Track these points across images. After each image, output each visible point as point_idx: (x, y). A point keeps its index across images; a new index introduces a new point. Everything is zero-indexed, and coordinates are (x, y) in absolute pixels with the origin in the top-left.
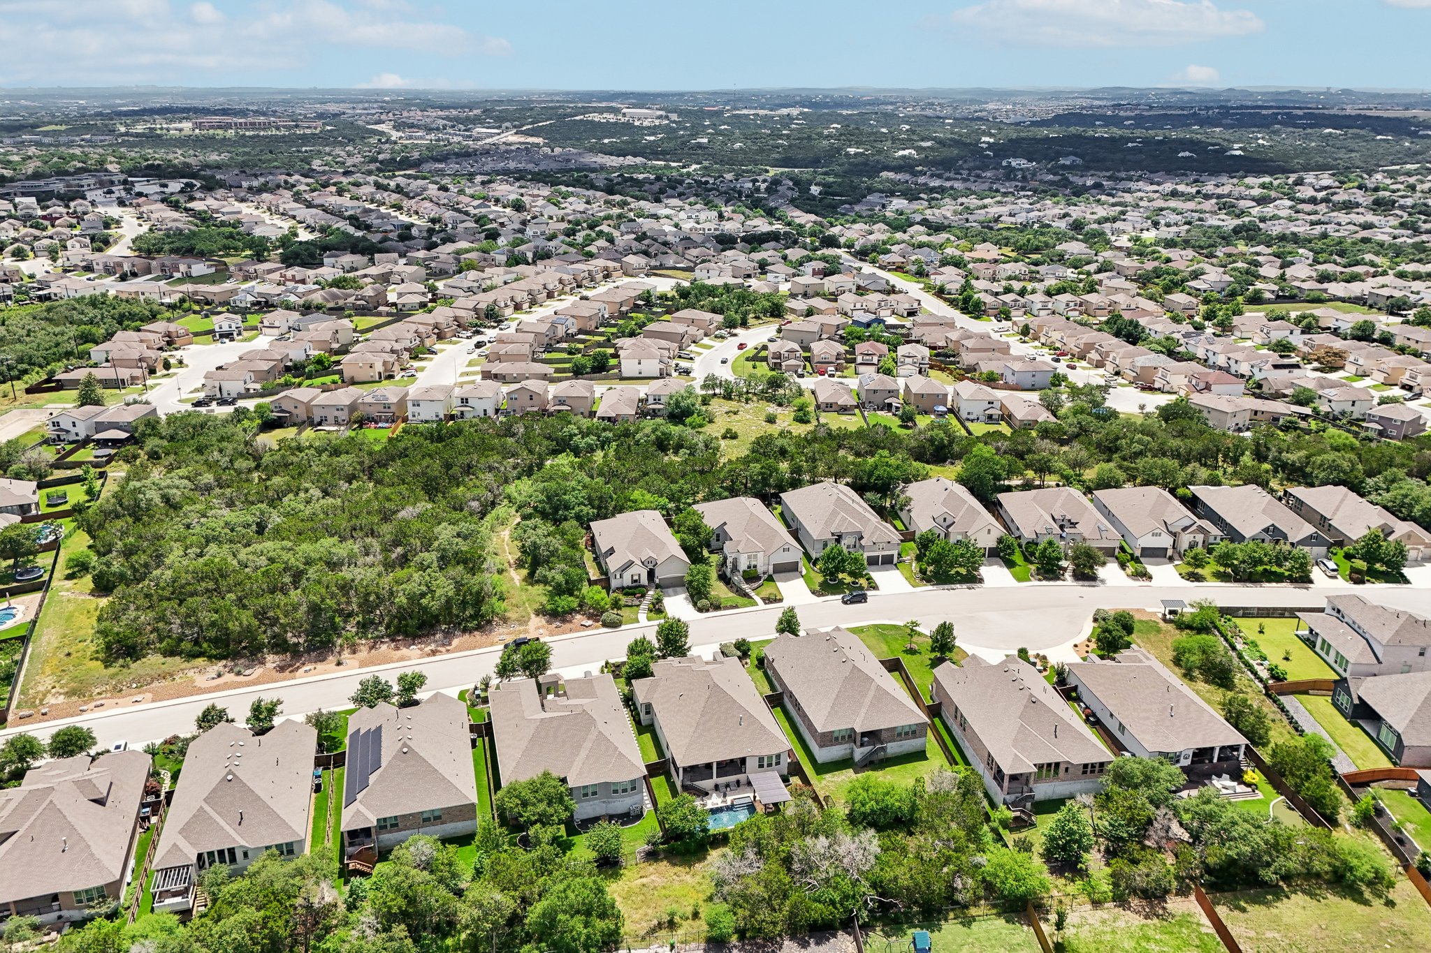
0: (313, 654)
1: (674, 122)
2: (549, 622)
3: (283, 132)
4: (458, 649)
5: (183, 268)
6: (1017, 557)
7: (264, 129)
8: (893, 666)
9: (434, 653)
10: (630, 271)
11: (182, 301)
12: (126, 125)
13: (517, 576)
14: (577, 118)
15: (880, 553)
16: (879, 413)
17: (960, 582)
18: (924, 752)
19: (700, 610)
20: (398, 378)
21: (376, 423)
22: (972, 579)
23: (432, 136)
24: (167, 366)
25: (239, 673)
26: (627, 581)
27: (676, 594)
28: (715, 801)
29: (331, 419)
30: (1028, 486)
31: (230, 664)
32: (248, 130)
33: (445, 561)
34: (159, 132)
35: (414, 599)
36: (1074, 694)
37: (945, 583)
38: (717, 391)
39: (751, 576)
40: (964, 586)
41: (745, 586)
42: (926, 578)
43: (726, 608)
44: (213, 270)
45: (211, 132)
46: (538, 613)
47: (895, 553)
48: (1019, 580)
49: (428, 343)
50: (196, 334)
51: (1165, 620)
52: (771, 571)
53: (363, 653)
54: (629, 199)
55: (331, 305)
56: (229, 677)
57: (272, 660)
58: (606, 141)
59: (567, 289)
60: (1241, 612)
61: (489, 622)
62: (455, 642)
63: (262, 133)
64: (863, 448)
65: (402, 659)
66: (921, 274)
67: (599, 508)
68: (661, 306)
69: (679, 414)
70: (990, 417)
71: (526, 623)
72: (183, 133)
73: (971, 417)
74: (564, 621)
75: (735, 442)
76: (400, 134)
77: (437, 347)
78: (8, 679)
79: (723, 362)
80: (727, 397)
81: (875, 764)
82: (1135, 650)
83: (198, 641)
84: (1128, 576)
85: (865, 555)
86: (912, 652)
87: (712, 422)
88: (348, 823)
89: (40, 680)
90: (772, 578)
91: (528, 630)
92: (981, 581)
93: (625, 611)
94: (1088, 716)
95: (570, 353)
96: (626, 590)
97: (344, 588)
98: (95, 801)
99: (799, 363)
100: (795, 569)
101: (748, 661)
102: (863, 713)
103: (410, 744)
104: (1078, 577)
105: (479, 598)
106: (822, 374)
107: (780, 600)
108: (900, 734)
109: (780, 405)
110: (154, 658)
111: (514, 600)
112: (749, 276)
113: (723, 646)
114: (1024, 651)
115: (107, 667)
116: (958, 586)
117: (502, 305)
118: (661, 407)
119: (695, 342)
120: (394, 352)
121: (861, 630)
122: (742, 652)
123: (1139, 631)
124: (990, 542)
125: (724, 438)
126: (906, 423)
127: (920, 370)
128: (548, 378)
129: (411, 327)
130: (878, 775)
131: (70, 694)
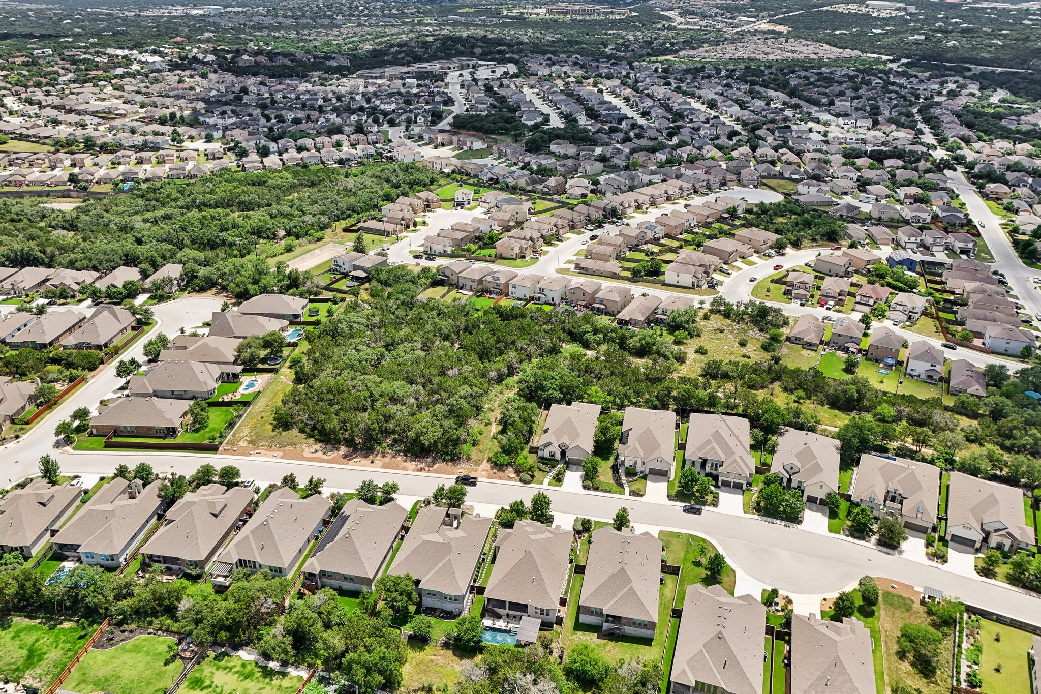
0: (363, 452)
1: (911, 14)
2: (492, 468)
3: (601, 18)
4: (435, 472)
5: (468, 144)
6: (842, 513)
7: (589, 15)
8: (670, 570)
9: (422, 469)
10: (745, 182)
11: (453, 172)
12: (508, 9)
13: (495, 429)
14: (824, 9)
15: (733, 481)
16: (838, 352)
17: (782, 519)
18: (652, 640)
19: (584, 487)
20: (528, 258)
21: (491, 294)
22: (793, 518)
23: (704, 23)
24: (415, 225)
25: (325, 453)
26: (546, 454)
27: (577, 470)
28: (500, 624)
29: (468, 287)
30: (903, 453)
31: (324, 446)
32: (579, 15)
33: (450, 412)
34: (524, 16)
36: (787, 638)
37: (770, 517)
38: (722, 308)
39: (631, 472)
40: (783, 523)
41: (624, 479)
42: (758, 509)
43: (602, 491)
44: (486, 146)
45: (556, 16)
46: (489, 460)
47: (745, 483)
48: (831, 530)
49: (561, 231)
50: (442, 200)
51: (923, 602)
52: (647, 472)
53: (387, 459)
54: (802, 103)
55: (530, 188)
56: (320, 454)
57: (343, 450)
58: (837, 32)
59: (685, 194)
60: (995, 617)
61: (459, 458)
62: (436, 466)
63: (587, 18)
64: (791, 385)
65: (404, 469)
67: (565, 394)
68: (744, 218)
69: (676, 326)
70: (929, 377)
71: (480, 464)
72: (540, 17)
73: (913, 373)
74: (501, 470)
75: (703, 357)
76: (683, 20)
77: (568, 235)
78: (231, 425)
79: (751, 281)
80: (727, 315)
81: (614, 636)
82: (851, 622)
83: (314, 428)
84: (927, 554)
85: (720, 479)
86: (698, 564)
87: (698, 335)
88: (306, 568)
89: (243, 430)
90: (645, 477)
91: (476, 471)
92: (800, 522)
93: (537, 474)
94: (785, 658)
95: (647, 255)
96: (543, 460)
97: (388, 418)
98: (213, 514)
99: (806, 293)
100: (666, 475)
101: (586, 535)
102: (612, 602)
103: (351, 533)
104: (880, 543)
105: (456, 442)
106: (822, 306)
107: (642, 496)
108: (634, 624)
109: (761, 330)
110: (295, 431)
111: (481, 447)
112: (846, 193)
113: (576, 521)
114: (775, 592)
115: (273, 430)
116: (778, 521)
117: (626, 205)
118: (665, 317)
119: (743, 258)
120: (531, 239)
121: (678, 535)
122: (584, 528)
123: (890, 604)
124: (821, 495)
125: (696, 352)
126: (850, 368)
127: (910, 318)
128: (614, 276)
129: (554, 220)
130: (611, 644)
131: (250, 442)
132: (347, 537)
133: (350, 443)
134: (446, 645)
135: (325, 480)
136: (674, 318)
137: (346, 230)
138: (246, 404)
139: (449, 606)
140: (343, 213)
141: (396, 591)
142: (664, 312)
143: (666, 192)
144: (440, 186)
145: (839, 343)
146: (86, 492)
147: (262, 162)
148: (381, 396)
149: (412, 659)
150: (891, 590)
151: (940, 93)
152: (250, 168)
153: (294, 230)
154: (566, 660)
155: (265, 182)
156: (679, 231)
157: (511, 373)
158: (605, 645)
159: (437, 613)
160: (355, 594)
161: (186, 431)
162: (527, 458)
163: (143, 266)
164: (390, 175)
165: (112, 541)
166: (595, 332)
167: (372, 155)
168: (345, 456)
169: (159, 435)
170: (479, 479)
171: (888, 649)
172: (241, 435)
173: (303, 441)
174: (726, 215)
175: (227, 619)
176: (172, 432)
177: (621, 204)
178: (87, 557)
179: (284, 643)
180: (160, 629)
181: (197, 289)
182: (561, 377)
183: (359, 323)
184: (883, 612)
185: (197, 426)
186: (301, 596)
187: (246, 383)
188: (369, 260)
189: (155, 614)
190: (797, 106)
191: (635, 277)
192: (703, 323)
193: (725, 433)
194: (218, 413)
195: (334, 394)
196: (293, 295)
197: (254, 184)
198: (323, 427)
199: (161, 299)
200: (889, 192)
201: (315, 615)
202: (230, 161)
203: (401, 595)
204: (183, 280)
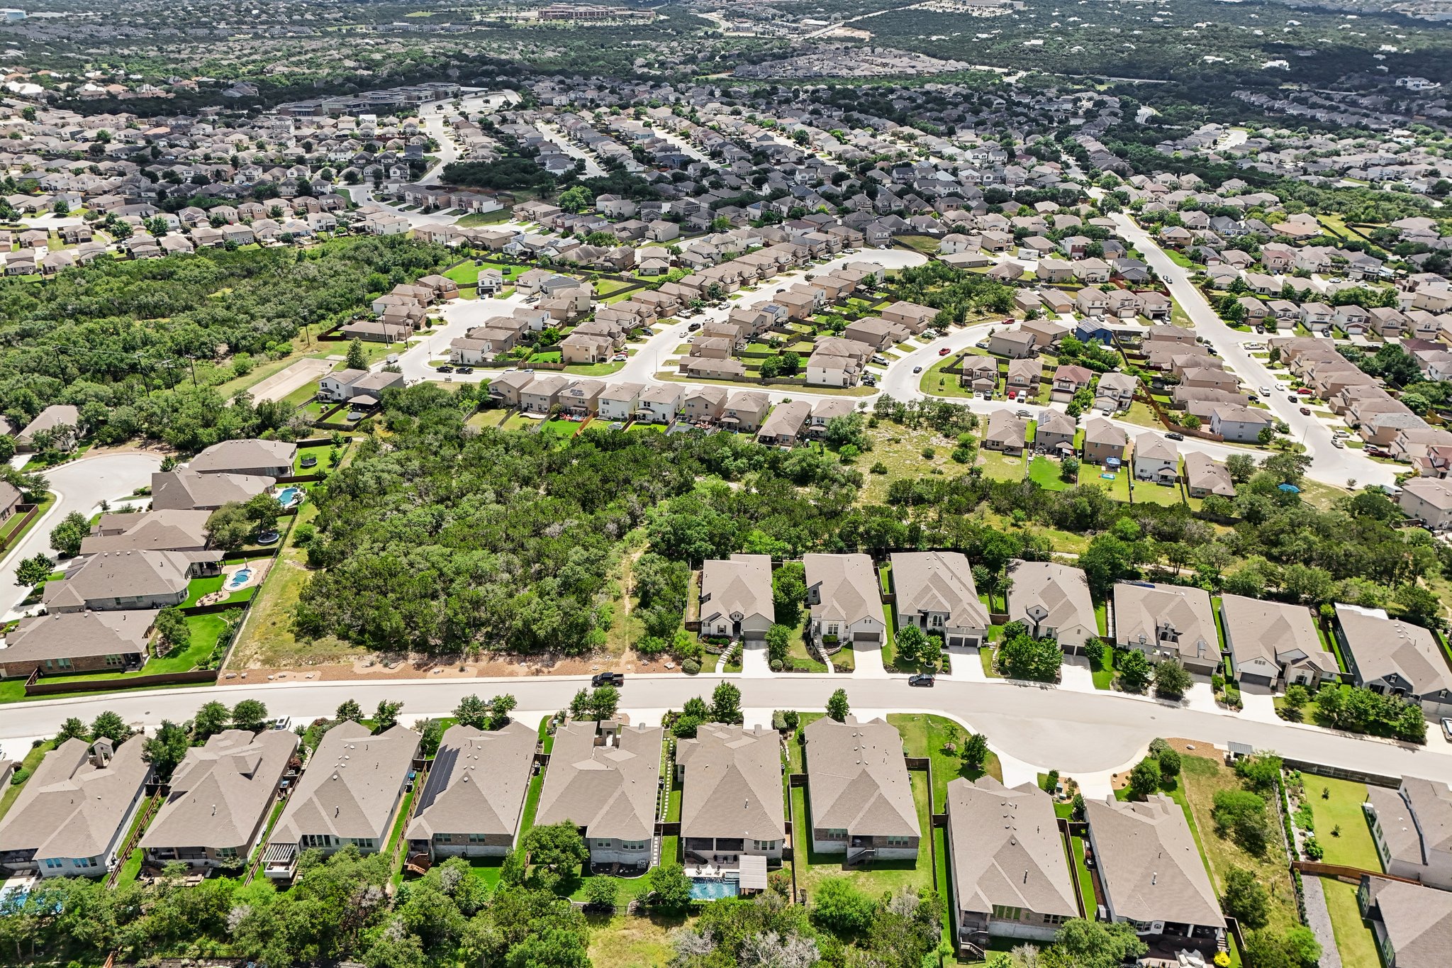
0: (445, 657)
1: (1018, 12)
2: (639, 658)
3: (618, 23)
4: (558, 673)
5: (476, 204)
6: (1106, 662)
7: (601, 20)
8: (917, 765)
9: (538, 672)
10: (874, 241)
11: (464, 245)
12: (482, 13)
13: (629, 603)
14: (912, 7)
15: (964, 637)
16: (1048, 456)
17: (1036, 679)
18: (915, 861)
19: (773, 669)
20: (609, 361)
21: (572, 415)
22: (1049, 676)
23: (759, 29)
24: (429, 323)
25: (386, 665)
26: (713, 630)
27: (758, 647)
28: (708, 871)
29: (536, 407)
30: (1158, 577)
31: (382, 655)
32: (586, 20)
34: (508, 22)
35: (527, 623)
36: (1083, 831)
37: (1019, 678)
38: (890, 411)
39: (831, 640)
40: (1038, 685)
41: (823, 652)
42: (1003, 670)
43: (797, 671)
44: (501, 206)
45: (554, 22)
46: (634, 647)
47: (980, 638)
48: (1097, 687)
49: (648, 321)
50: (460, 287)
51: (1228, 763)
52: (852, 638)
53: (483, 663)
54: (917, 132)
55: (583, 263)
56: (379, 667)
57: (413, 657)
58: (934, 38)
59: (800, 261)
60: (1315, 769)
61: (590, 650)
62: (558, 664)
63: (599, 24)
64: (1005, 504)
65: (511, 674)
66: (1197, 258)
67: (718, 545)
68: (885, 290)
70: (1165, 478)
71: (620, 655)
72: (530, 23)
73: (1144, 475)
74: (652, 659)
75: (882, 478)
76: (730, 25)
77: (657, 326)
78: (227, 640)
79: (916, 372)
80: (898, 420)
81: (864, 864)
82: (1159, 800)
83: (362, 632)
84: (1217, 701)
85: (948, 636)
86: (948, 752)
87: (869, 449)
88: (410, 834)
89: (249, 644)
90: (850, 646)
91: (617, 664)
92: (1058, 681)
93: (706, 659)
94: (1087, 858)
95: (772, 347)
96: (711, 639)
97: (477, 604)
98: (245, 775)
99: (990, 382)
100: (877, 640)
101: (793, 733)
102: (858, 819)
103: (471, 773)
104: (1160, 694)
105: (584, 628)
106: (1012, 398)
107: (851, 671)
108: (891, 843)
109: (947, 436)
110: (331, 639)
111: (617, 631)
112: (1001, 249)
113: (775, 714)
114: (1054, 775)
115: (297, 641)
116: (1032, 683)
117: (729, 281)
118: (823, 429)
119: (897, 342)
120: (610, 334)
121: (912, 718)
122: (789, 724)
123: (1192, 770)
124: (1079, 642)
125: (873, 471)
126: (1069, 475)
127: (1120, 404)
128: (737, 378)
129: (635, 306)
130: (863, 876)
131: (266, 662)
132: (466, 781)
133: (422, 646)
134: (639, 912)
135: (402, 705)
136: (836, 429)
137: (322, 338)
138: (244, 605)
139: (631, 858)
140: (312, 312)
141: (557, 847)
142: (821, 423)
143: (777, 260)
144: (448, 266)
145: (1045, 443)
146: (18, 767)
147: (159, 243)
148: (458, 573)
149: (595, 939)
150: (1188, 752)
151: (1075, 115)
152: (141, 253)
153: (244, 342)
154: (812, 905)
155: (172, 274)
156: (806, 311)
157: (633, 524)
158: (855, 877)
159: (615, 869)
160: (494, 861)
161: (156, 656)
162: (685, 638)
163: (11, 411)
164: (370, 254)
165: (89, 836)
166: (736, 455)
167: (332, 228)
168: (418, 666)
169: (112, 667)
170: (625, 676)
171: (1203, 827)
172: (248, 652)
173: (350, 651)
174: (862, 287)
175: (313, 926)
176: (134, 660)
177: (721, 280)
178: (51, 866)
179: (409, 946)
180: (199, 957)
181: (109, 440)
182: (709, 523)
183: (389, 472)
184: (1186, 782)
185: (172, 647)
187: (232, 576)
189: (187, 936)
190: (910, 138)
191: (767, 377)
192: (870, 432)
193: (945, 575)
194: (201, 624)
195: (384, 578)
196: (269, 438)
197: (154, 278)
198: (379, 627)
199: (53, 460)
200: (1052, 245)
201: (447, 899)
202: (104, 242)
203: (564, 851)
204: (81, 429)
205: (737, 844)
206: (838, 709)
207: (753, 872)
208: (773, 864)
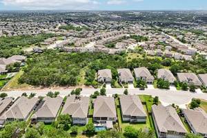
0: (47, 87)
2: (86, 86)
4: (69, 89)
6: (178, 85)
8: (144, 103)
9: (65, 89)
11: (60, 35)
13: (84, 78)
15: (150, 81)
16: (159, 57)
19: (112, 88)
20: (82, 46)
22: (168, 88)
25: (35, 88)
27: (109, 84)
28: (99, 125)
29: (69, 51)
31: (34, 86)
33: (71, 73)
35: (63, 79)
36: (183, 116)
37: (162, 89)
38: (130, 51)
39: (123, 83)
40: (165, 90)
42: (158, 87)
43: (117, 88)
44: (67, 31)
45: (77, 15)
46: (84, 84)
47: (153, 82)
48: (177, 90)
49: (89, 42)
52: (127, 82)
53: (54, 87)
61: (76, 85)
62: (69, 87)
64: (153, 62)
67: (101, 68)
69: (121, 54)
70: (180, 59)
71: (82, 85)
73: (176, 59)
74: (88, 86)
78: (5, 84)
79: (134, 47)
80: (132, 52)
81: (134, 123)
83: (31, 82)
84: (202, 92)
85: (146, 81)
86: (150, 101)
87: (127, 56)
88: (32, 117)
89: (9, 84)
90: (127, 84)
91: (81, 87)
93: (98, 86)
94: (185, 121)
96: (100, 82)
97: (53, 76)
100: (132, 82)
101: (117, 98)
102: (133, 113)
104: (191, 91)
105: (75, 81)
106: (151, 50)
107: (128, 88)
108: (140, 118)
109: (141, 54)
110: (25, 84)
111: (81, 82)
112: (145, 35)
113: (113, 95)
114: (173, 105)
115: (18, 84)
117: (102, 37)
118: (119, 53)
119: (130, 44)
120: (82, 42)
121: (141, 95)
122: (116, 96)
123: (202, 104)
124: (172, 82)
125: (128, 59)
130: (135, 126)
131: (11, 88)
132: (46, 106)
133: (43, 84)
134: (83, 134)
135: (36, 94)
137: (35, 45)
138: (10, 79)
139: (82, 122)
141: (64, 119)
145: (158, 55)
148: (51, 72)
152: (9, 36)
154: (123, 132)
157: (85, 65)
158: (133, 126)
159: (78, 125)
160: (50, 124)
162: (94, 82)
168: (41, 88)
170: (83, 89)
172: (8, 86)
173: (28, 85)
174: (124, 38)
182: (99, 64)
184: (201, 106)
186: (31, 127)
187: (9, 75)
188: (43, 48)
192: (127, 54)
195: (36, 73)
198: (34, 81)
205: (106, 118)
206: (126, 93)
207: (109, 124)
208: (114, 123)
